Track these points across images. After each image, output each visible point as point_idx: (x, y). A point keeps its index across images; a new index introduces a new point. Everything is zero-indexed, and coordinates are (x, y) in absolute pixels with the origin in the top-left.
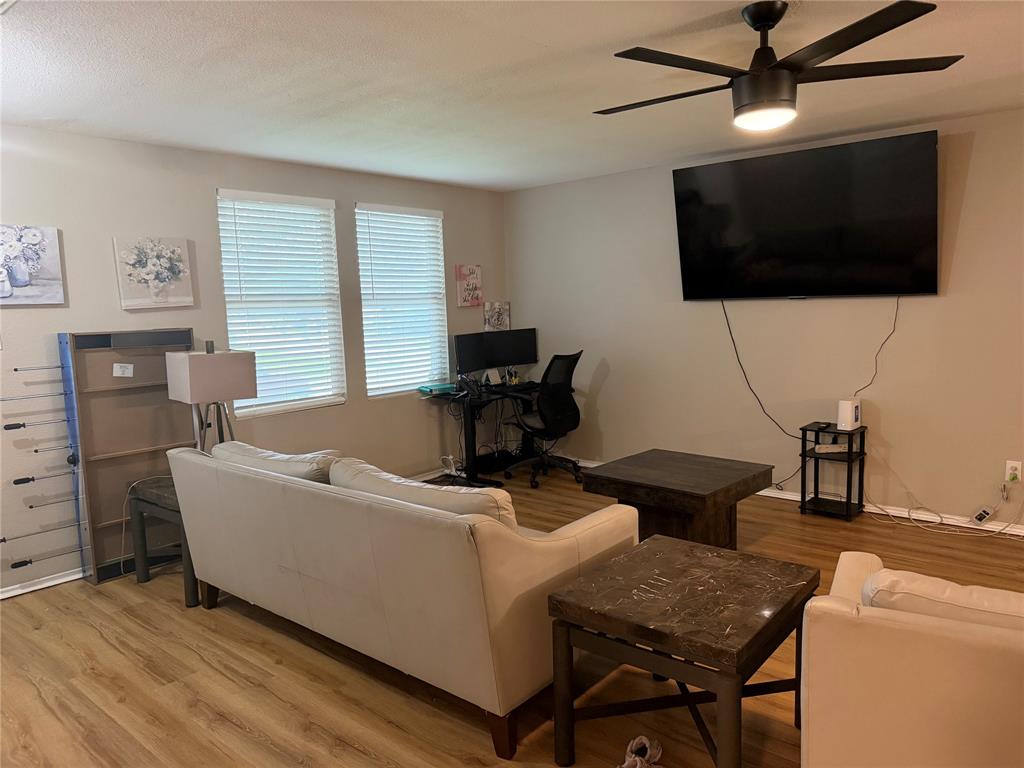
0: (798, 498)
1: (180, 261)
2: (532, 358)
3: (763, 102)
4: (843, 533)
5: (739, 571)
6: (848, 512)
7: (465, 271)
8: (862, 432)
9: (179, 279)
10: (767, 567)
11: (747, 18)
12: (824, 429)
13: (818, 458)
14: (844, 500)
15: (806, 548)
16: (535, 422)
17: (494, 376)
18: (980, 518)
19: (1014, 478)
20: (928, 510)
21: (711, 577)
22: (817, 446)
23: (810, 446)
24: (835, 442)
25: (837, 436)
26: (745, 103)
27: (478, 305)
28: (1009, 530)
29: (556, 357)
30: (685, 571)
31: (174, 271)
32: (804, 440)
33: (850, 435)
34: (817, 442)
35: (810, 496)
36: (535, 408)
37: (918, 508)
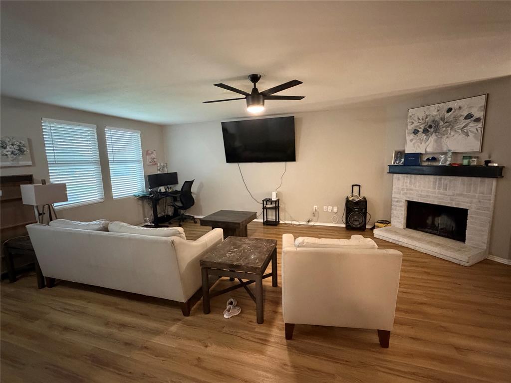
0: (262, 221)
1: (24, 147)
2: (176, 182)
3: (255, 104)
4: (275, 230)
5: (256, 243)
6: (276, 224)
7: (150, 152)
8: (278, 200)
9: (24, 154)
10: (263, 241)
11: (250, 79)
12: (268, 200)
13: (267, 209)
14: (275, 220)
16: (179, 204)
17: (162, 189)
18: (308, 222)
19: (316, 210)
20: (296, 221)
22: (267, 206)
23: (265, 205)
24: (271, 204)
25: (272, 202)
26: (250, 103)
27: (155, 164)
28: (315, 224)
29: (186, 182)
30: (240, 246)
31: (21, 151)
32: (263, 204)
33: (276, 201)
34: (266, 204)
35: (265, 220)
36: (179, 199)
37: (293, 221)
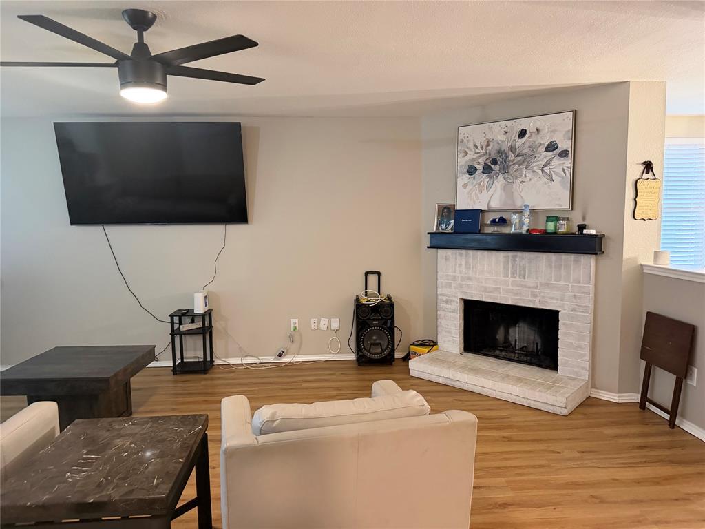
0: (171, 364)
3: (143, 82)
4: (203, 383)
5: (151, 431)
6: (204, 367)
8: (209, 313)
10: (172, 423)
11: (127, 19)
12: (185, 314)
13: (181, 334)
14: (202, 360)
15: (180, 399)
18: (280, 356)
19: (295, 329)
20: (253, 356)
21: (131, 443)
22: (181, 327)
23: (176, 326)
24: (193, 322)
25: (193, 317)
26: (129, 80)
28: (295, 360)
30: (109, 444)
32: (172, 323)
33: (203, 315)
34: (180, 323)
35: (178, 361)
37: (246, 356)
